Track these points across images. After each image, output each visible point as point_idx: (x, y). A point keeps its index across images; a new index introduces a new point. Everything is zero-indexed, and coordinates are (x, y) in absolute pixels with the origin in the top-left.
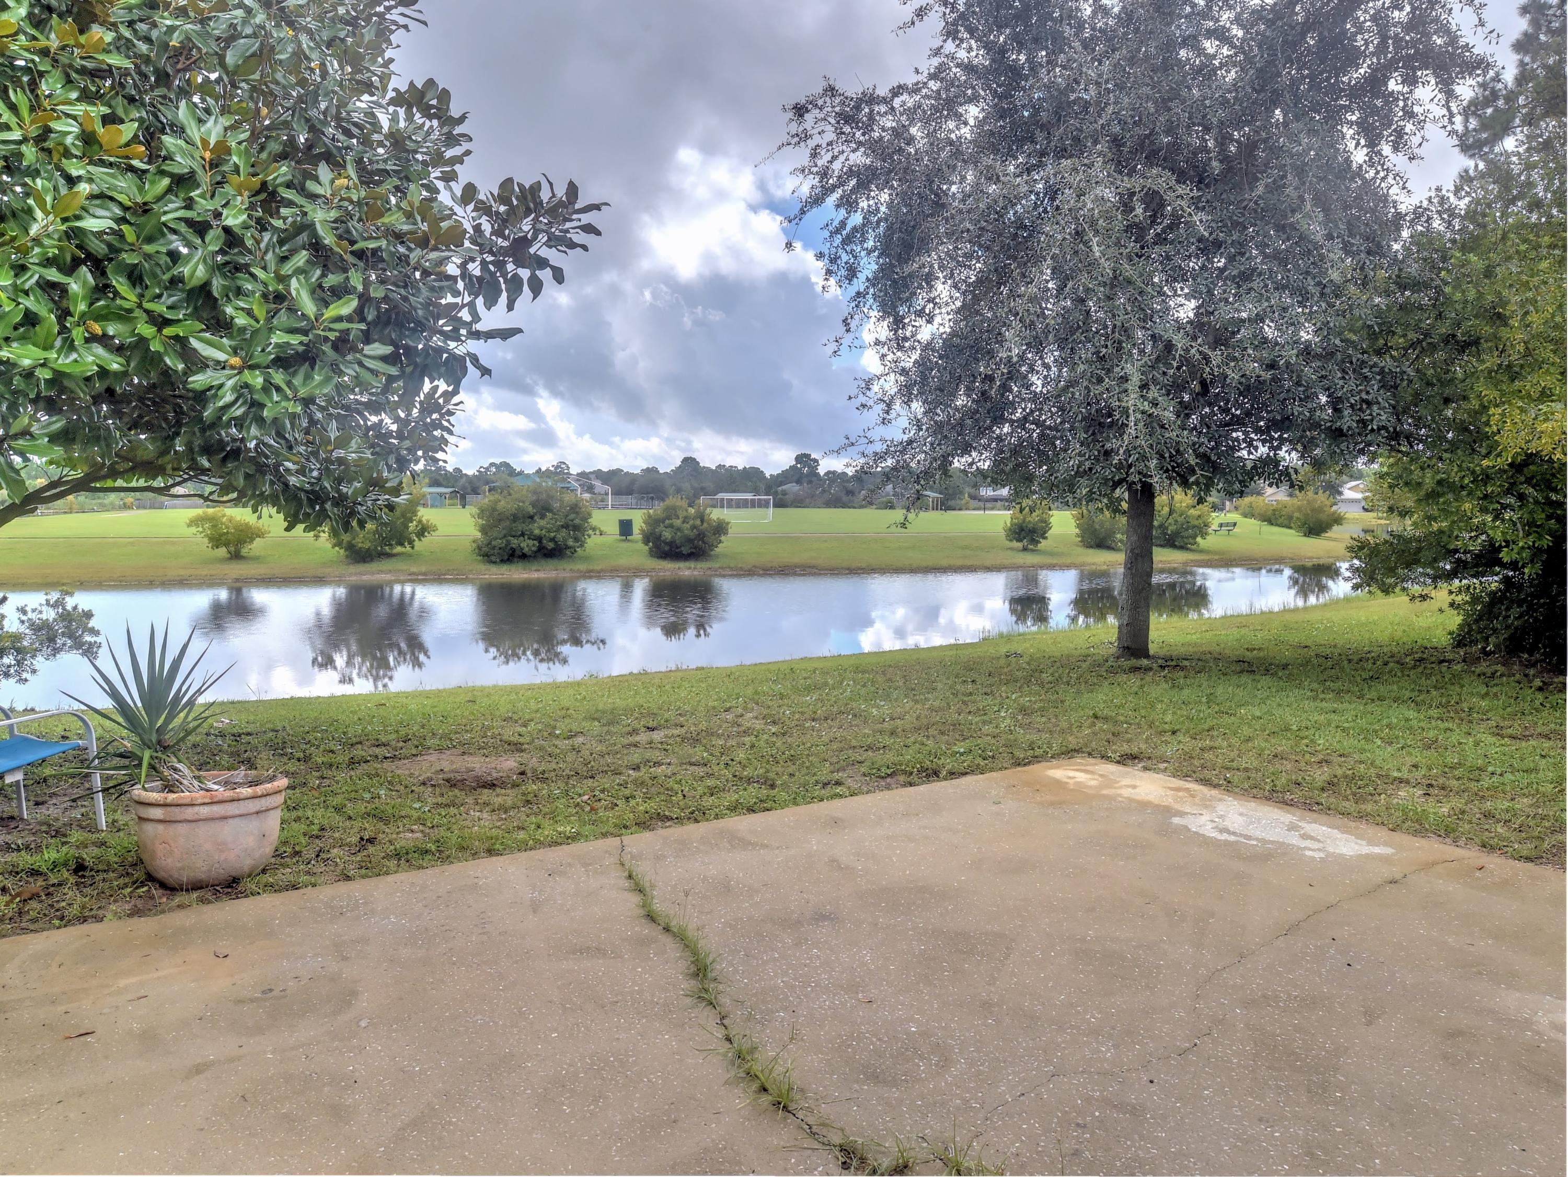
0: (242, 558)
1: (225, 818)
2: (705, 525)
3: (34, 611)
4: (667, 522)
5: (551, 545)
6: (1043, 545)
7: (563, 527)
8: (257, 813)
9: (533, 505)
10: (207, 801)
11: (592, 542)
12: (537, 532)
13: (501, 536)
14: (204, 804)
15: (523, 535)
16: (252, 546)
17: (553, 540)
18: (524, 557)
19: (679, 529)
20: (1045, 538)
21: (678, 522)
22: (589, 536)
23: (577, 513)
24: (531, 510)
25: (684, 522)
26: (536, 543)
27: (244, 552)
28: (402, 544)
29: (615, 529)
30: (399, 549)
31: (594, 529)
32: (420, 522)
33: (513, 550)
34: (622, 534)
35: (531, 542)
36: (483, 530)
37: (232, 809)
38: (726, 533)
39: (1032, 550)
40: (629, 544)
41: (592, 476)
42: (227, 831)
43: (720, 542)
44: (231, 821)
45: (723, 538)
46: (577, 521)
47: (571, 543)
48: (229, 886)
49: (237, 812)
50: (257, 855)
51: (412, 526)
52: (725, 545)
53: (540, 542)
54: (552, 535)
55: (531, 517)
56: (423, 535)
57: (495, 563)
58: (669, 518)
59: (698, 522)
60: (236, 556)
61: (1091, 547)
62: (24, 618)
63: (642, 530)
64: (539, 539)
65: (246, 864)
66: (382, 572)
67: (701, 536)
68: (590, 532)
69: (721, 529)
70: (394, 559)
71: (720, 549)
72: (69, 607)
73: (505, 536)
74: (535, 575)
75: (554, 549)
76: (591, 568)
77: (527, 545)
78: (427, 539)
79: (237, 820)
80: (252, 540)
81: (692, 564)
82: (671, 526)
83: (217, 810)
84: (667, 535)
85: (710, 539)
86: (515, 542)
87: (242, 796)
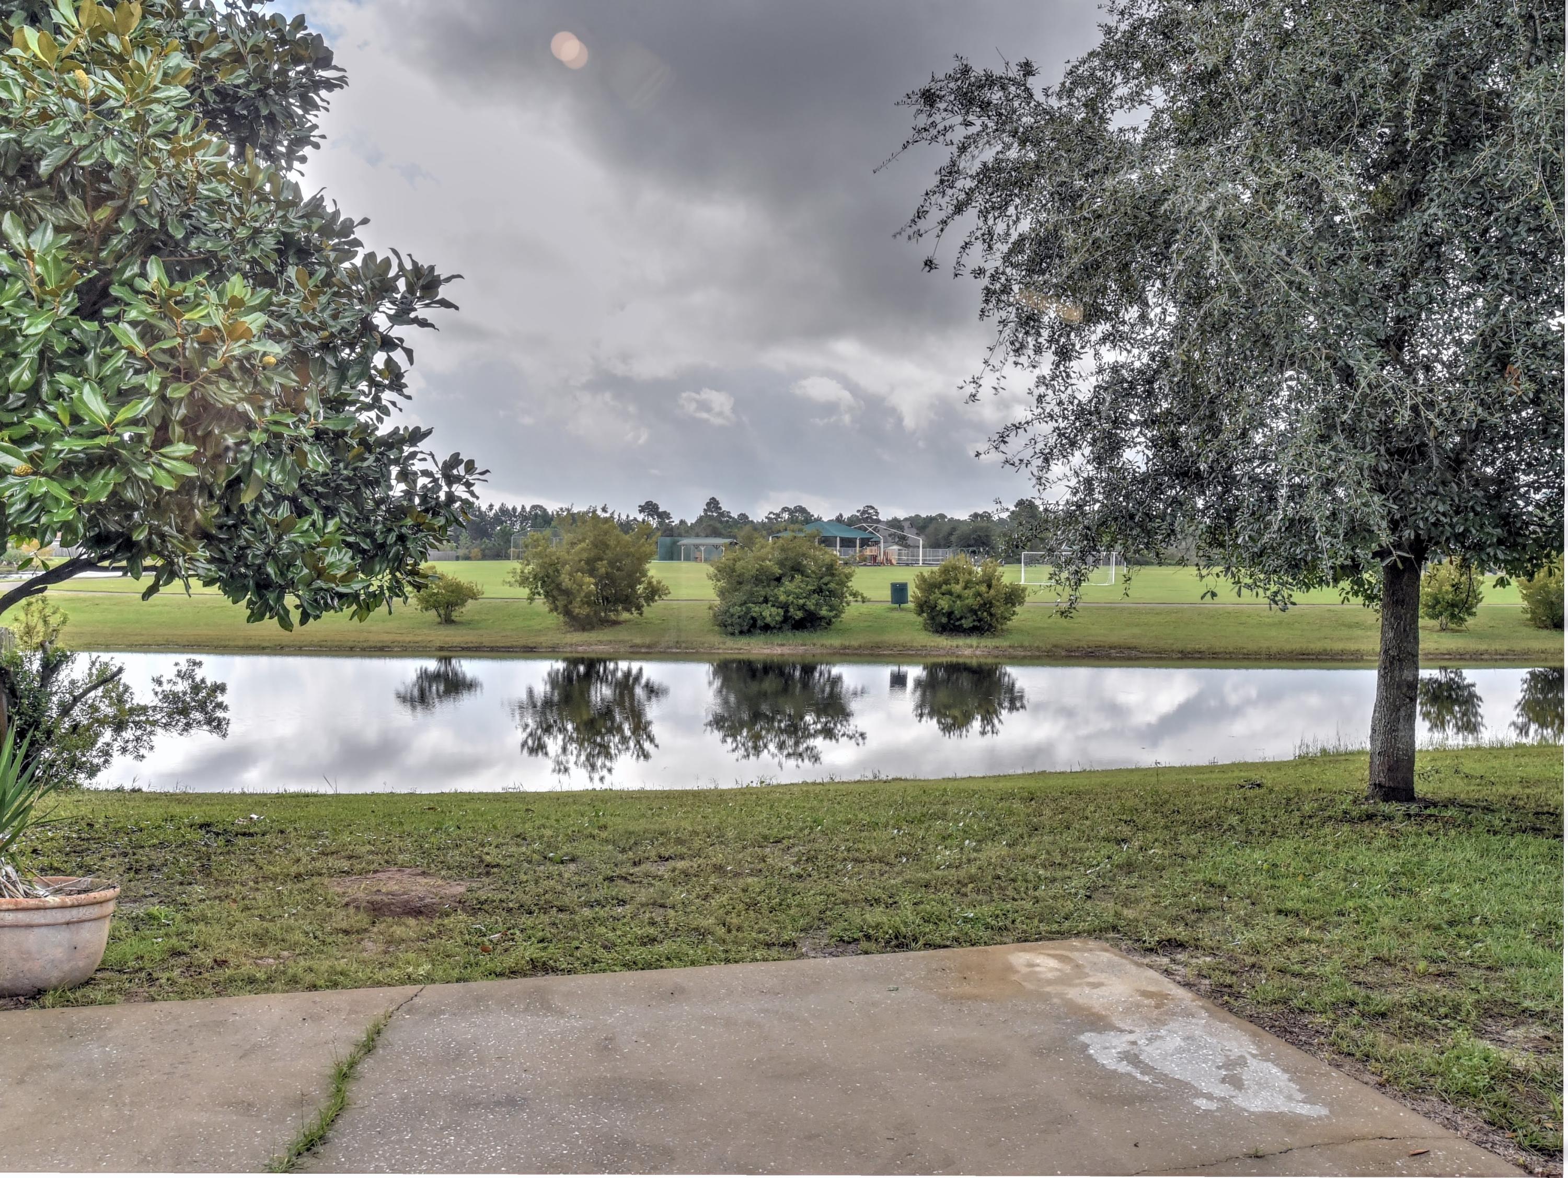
0: (453, 622)
1: (30, 926)
2: (992, 592)
3: (169, 681)
4: (944, 587)
5: (799, 615)
6: (1470, 621)
7: (814, 591)
8: (68, 923)
9: (781, 564)
10: (11, 907)
11: (852, 611)
12: (782, 598)
13: (739, 602)
14: (8, 910)
15: (766, 601)
16: (463, 610)
17: (802, 608)
18: (766, 628)
19: (959, 597)
20: (1474, 614)
21: (957, 588)
22: (848, 604)
23: (833, 575)
24: (778, 571)
25: (966, 588)
26: (781, 611)
27: (455, 615)
28: (629, 610)
29: (887, 594)
30: (625, 615)
31: (855, 595)
32: (650, 583)
33: (754, 619)
34: (893, 602)
35: (774, 610)
36: (722, 593)
37: (37, 918)
38: (1021, 603)
39: (1453, 630)
40: (902, 614)
41: (906, 525)
42: (32, 939)
43: (1014, 613)
44: (36, 930)
45: (1018, 609)
46: (832, 586)
47: (824, 612)
48: (34, 998)
49: (43, 921)
50: (67, 967)
51: (640, 588)
52: (1021, 615)
53: (787, 611)
54: (801, 602)
55: (778, 579)
56: (653, 600)
57: (733, 634)
58: (946, 582)
59: (983, 588)
60: (448, 621)
61: (1546, 627)
62: (159, 689)
63: (916, 598)
64: (785, 607)
65: (54, 975)
66: (601, 642)
67: (987, 605)
68: (850, 598)
69: (1014, 596)
70: (619, 627)
71: (1014, 622)
72: (198, 679)
73: (745, 603)
74: (778, 650)
75: (802, 619)
76: (847, 643)
77: (770, 613)
78: (658, 604)
79: (44, 930)
80: (463, 602)
81: (973, 641)
82: (950, 593)
83: (22, 917)
84: (944, 604)
85: (998, 610)
86: (755, 610)
87: (48, 905)
